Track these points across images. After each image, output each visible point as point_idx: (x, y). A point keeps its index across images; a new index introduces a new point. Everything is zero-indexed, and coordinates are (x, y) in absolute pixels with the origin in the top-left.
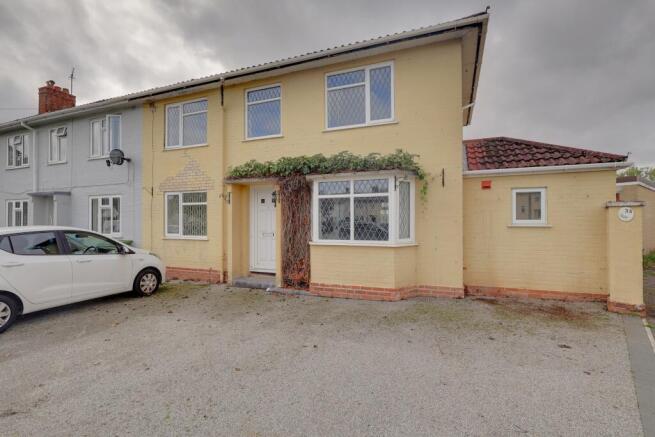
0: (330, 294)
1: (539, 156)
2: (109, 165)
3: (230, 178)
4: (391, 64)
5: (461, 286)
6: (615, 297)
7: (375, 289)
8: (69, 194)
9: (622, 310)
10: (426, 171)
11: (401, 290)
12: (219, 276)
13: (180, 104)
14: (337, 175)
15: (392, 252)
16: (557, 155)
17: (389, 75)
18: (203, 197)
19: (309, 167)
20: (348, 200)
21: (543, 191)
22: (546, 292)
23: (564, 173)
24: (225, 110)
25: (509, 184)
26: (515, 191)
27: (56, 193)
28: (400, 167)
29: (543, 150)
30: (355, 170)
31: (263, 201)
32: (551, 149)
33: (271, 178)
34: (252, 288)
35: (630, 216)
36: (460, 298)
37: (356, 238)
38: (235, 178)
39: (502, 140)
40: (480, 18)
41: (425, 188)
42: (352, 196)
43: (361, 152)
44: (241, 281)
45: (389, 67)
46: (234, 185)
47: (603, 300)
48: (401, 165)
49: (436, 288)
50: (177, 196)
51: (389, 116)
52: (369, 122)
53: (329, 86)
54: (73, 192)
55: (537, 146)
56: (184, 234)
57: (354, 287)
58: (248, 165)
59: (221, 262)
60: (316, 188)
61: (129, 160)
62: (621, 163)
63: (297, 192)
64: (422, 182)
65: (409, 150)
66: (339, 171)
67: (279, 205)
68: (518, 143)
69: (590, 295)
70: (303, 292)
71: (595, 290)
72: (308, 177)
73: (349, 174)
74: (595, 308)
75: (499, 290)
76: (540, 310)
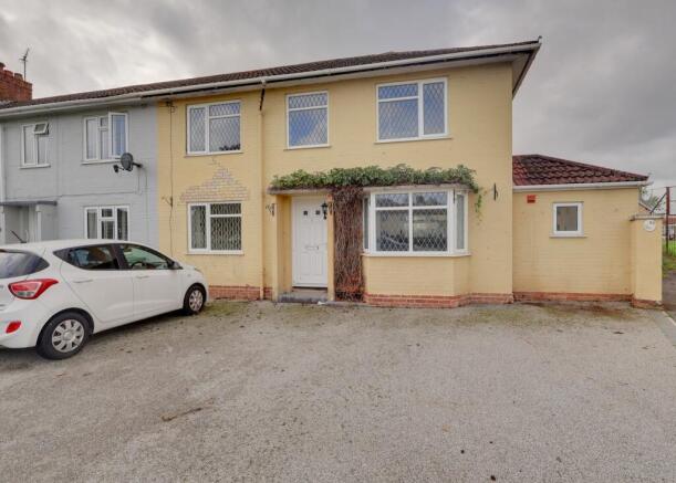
0: (388, 304)
1: (575, 174)
2: (117, 171)
3: (275, 188)
4: (445, 80)
5: (510, 292)
6: (638, 296)
7: (435, 297)
8: (55, 204)
9: (645, 305)
10: (480, 186)
11: (459, 297)
12: (259, 293)
13: (206, 106)
14: (398, 187)
15: (452, 261)
16: (589, 173)
17: (442, 91)
18: (236, 208)
19: (368, 179)
20: (407, 212)
21: (579, 205)
22: (582, 295)
23: (598, 189)
24: (263, 115)
25: (551, 199)
26: (556, 206)
27: (39, 203)
28: (460, 181)
29: (577, 168)
30: (416, 183)
31: (306, 213)
32: (584, 168)
33: (324, 190)
34: (303, 302)
35: (653, 227)
36: (510, 303)
37: (415, 249)
38: (281, 189)
39: (537, 157)
40: (532, 46)
41: (479, 201)
42: (411, 208)
43: (420, 166)
44: (288, 296)
45: (443, 83)
46: (278, 196)
47: (629, 299)
48: (461, 180)
49: (486, 294)
50: (204, 207)
51: (442, 131)
52: (421, 136)
53: (380, 97)
54: (59, 202)
55: (571, 164)
56: (212, 249)
57: (413, 297)
58: (294, 175)
59: (261, 277)
60: (373, 200)
61: (139, 166)
62: (643, 183)
63: (351, 204)
64: (477, 196)
65: (468, 165)
66: (399, 184)
67: (330, 217)
68: (552, 161)
69: (617, 295)
70: (360, 304)
71: (621, 291)
72: (365, 189)
73: (410, 187)
74: (624, 306)
75: (542, 294)
76: (582, 308)
